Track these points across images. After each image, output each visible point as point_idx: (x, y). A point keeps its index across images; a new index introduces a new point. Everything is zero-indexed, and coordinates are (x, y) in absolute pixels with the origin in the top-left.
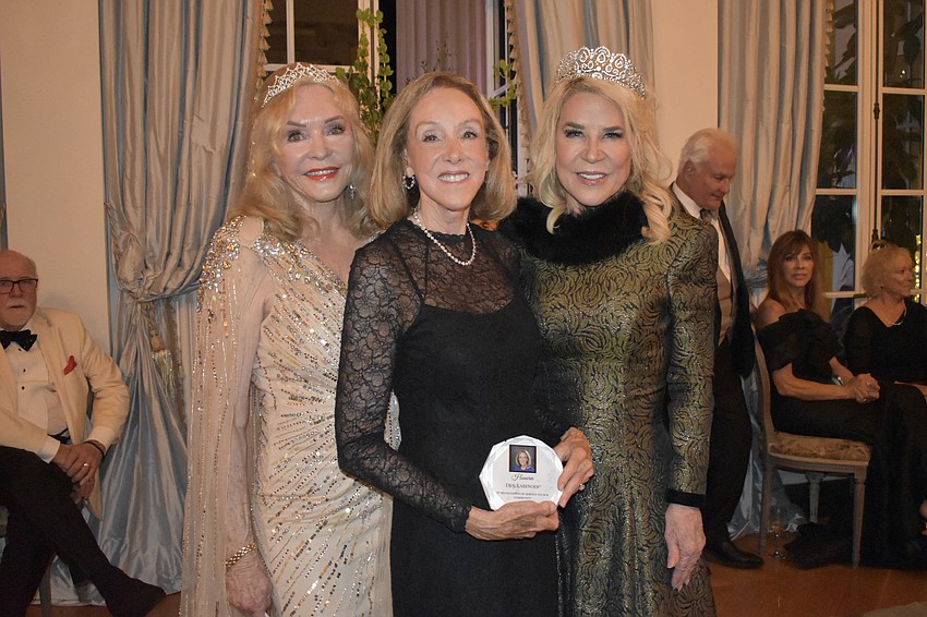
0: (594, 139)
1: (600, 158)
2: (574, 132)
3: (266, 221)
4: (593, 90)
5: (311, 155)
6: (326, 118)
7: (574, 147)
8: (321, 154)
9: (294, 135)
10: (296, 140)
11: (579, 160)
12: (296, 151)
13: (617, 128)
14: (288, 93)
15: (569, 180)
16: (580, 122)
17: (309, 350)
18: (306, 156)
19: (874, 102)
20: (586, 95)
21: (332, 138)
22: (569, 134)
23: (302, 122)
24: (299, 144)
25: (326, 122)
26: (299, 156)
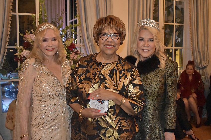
0: (146, 41)
1: (148, 46)
2: (141, 39)
3: (36, 59)
4: (146, 29)
5: (48, 45)
6: (52, 37)
7: (142, 43)
8: (51, 45)
9: (45, 40)
10: (45, 42)
11: (143, 46)
12: (45, 44)
13: (152, 39)
14: (44, 31)
15: (140, 51)
16: (143, 37)
17: (44, 89)
18: (47, 46)
19: (162, 26)
20: (145, 30)
21: (53, 42)
22: (140, 40)
23: (47, 38)
24: (46, 43)
25: (52, 38)
26: (46, 45)
